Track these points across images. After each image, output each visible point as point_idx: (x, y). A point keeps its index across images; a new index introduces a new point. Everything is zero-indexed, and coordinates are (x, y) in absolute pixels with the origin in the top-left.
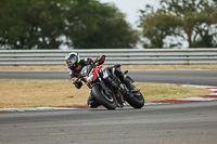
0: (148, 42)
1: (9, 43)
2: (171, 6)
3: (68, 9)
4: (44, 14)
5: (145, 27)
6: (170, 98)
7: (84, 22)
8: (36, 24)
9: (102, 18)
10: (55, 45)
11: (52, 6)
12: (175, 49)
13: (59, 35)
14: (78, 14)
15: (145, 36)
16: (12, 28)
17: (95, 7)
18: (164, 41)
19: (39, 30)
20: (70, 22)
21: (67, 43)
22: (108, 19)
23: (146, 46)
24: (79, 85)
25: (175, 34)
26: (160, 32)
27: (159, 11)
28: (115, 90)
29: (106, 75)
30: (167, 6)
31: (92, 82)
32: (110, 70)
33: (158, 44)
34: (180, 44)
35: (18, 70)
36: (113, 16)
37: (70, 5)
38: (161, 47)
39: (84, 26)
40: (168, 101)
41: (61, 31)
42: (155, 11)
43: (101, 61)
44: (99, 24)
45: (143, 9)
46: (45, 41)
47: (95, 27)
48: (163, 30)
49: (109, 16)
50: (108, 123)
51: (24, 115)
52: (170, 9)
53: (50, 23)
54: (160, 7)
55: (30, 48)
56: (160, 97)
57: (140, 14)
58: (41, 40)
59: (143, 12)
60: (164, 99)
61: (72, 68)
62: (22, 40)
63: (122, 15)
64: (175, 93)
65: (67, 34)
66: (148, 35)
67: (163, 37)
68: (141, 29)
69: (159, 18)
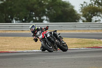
0: (85, 19)
1: (20, 20)
2: (96, 2)
3: (47, 4)
4: (36, 6)
5: (83, 12)
6: (95, 46)
7: (54, 10)
8: (32, 11)
9: (63, 8)
10: (41, 21)
11: (40, 2)
12: (97, 23)
13: (43, 16)
14: (52, 6)
15: (83, 16)
16: (21, 13)
17: (60, 3)
18: (92, 19)
19: (34, 13)
20: (48, 10)
21: (47, 20)
22: (66, 9)
23: (84, 21)
24: (36, 40)
25: (98, 16)
26: (90, 15)
27: (90, 5)
28: (53, 43)
29: (48, 36)
30: (93, 2)
31: (42, 39)
32: (51, 33)
33: (89, 20)
34: (100, 20)
35: (24, 32)
36: (68, 7)
37: (48, 2)
38: (91, 22)
39: (55, 12)
40: (94, 47)
41: (44, 14)
42: (88, 4)
43: (47, 29)
44: (61, 11)
45: (83, 4)
46: (36, 19)
47: (60, 12)
48: (92, 14)
49: (66, 7)
50: (66, 57)
51: (26, 54)
52: (95, 4)
53: (38, 10)
54: (90, 3)
55: (29, 22)
56: (90, 45)
57: (81, 6)
58: (34, 18)
59: (82, 5)
60: (92, 46)
61: (33, 32)
62: (25, 18)
63: (73, 7)
64: (97, 43)
65: (46, 16)
66: (84, 16)
67: (92, 17)
68: (81, 13)
69: (90, 8)
